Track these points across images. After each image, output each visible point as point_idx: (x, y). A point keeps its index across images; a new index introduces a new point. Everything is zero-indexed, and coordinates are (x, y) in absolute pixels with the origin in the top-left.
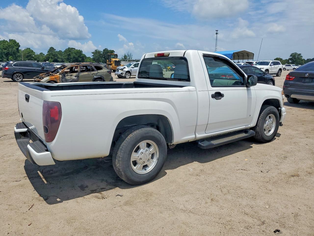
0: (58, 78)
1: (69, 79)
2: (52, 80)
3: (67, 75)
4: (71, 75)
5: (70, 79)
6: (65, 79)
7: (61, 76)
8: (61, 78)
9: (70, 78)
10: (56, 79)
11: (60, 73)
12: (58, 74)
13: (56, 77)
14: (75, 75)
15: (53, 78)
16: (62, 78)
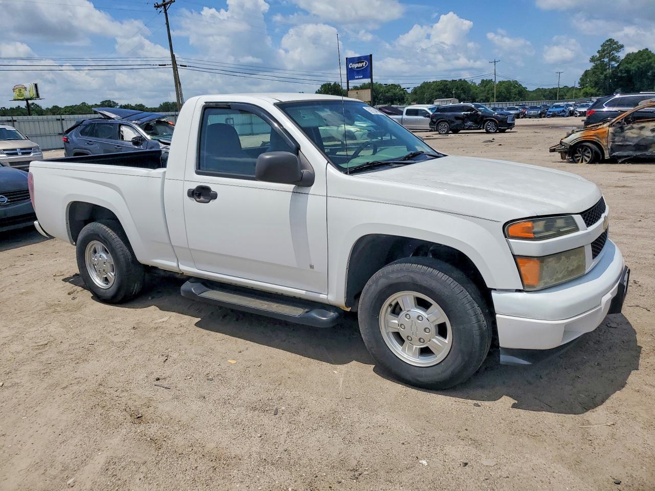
0: (604, 135)
1: (633, 137)
2: (589, 138)
3: (629, 126)
4: (642, 128)
5: (637, 137)
6: (624, 137)
7: (611, 130)
8: (610, 134)
9: (635, 136)
10: (598, 137)
11: (612, 124)
12: (605, 125)
13: (598, 133)
14: (652, 126)
15: (591, 136)
16: (614, 136)
